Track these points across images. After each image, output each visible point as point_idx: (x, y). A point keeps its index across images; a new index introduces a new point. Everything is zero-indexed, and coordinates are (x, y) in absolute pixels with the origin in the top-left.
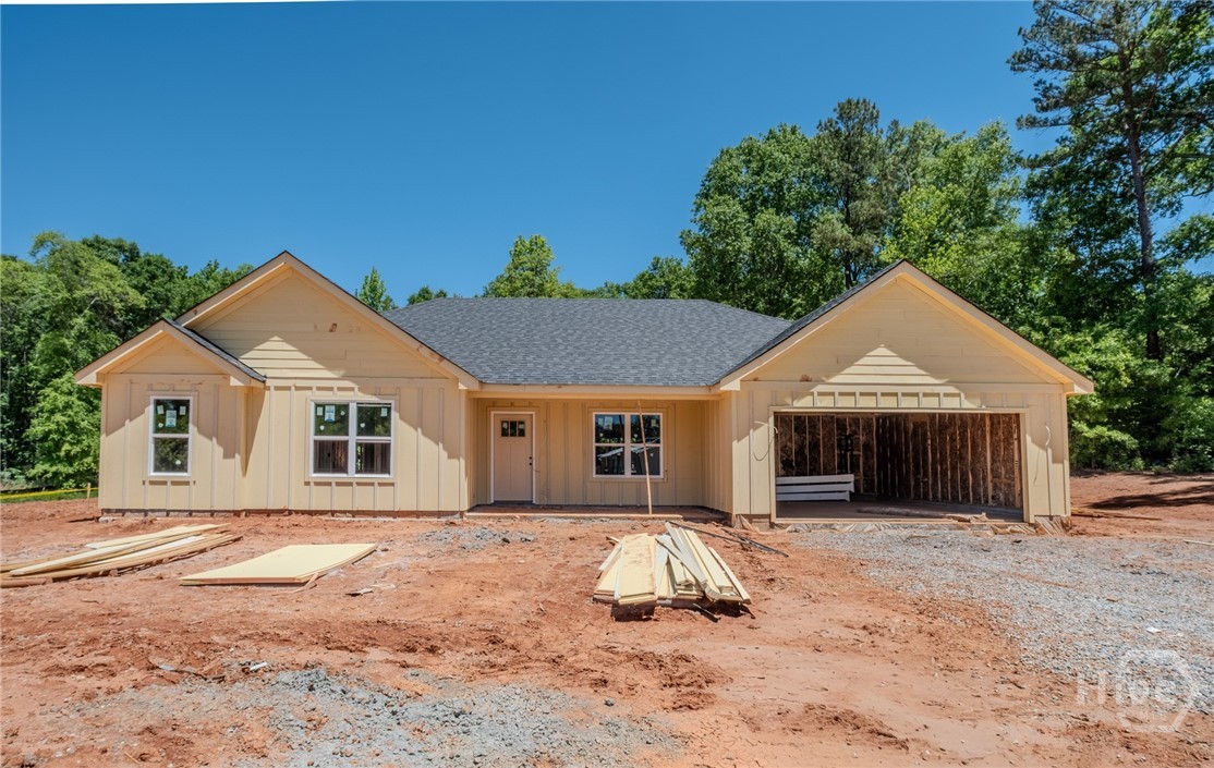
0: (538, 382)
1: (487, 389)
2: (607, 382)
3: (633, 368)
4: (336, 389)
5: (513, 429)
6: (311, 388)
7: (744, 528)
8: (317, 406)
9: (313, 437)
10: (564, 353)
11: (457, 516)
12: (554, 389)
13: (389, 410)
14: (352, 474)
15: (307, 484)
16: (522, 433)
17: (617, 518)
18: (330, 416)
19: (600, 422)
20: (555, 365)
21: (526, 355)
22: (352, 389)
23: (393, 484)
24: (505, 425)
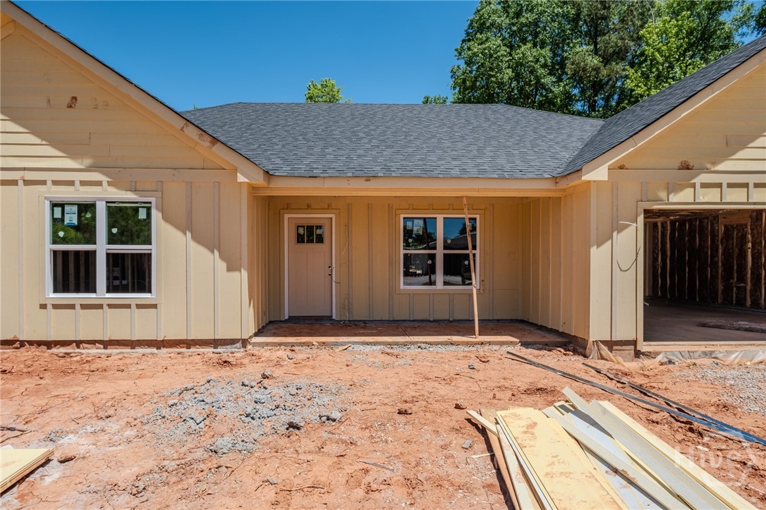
0: (340, 175)
1: (276, 184)
2: (427, 175)
3: (454, 159)
4: (77, 183)
5: (310, 235)
6: (44, 183)
7: (602, 358)
8: (54, 205)
9: (49, 247)
10: (368, 146)
11: (239, 345)
12: (361, 184)
13: (149, 209)
14: (101, 293)
15: (43, 306)
16: (320, 239)
17: (437, 344)
18: (72, 218)
19: (409, 224)
20: (359, 156)
21: (325, 148)
22: (99, 183)
23: (155, 306)
24: (301, 231)
